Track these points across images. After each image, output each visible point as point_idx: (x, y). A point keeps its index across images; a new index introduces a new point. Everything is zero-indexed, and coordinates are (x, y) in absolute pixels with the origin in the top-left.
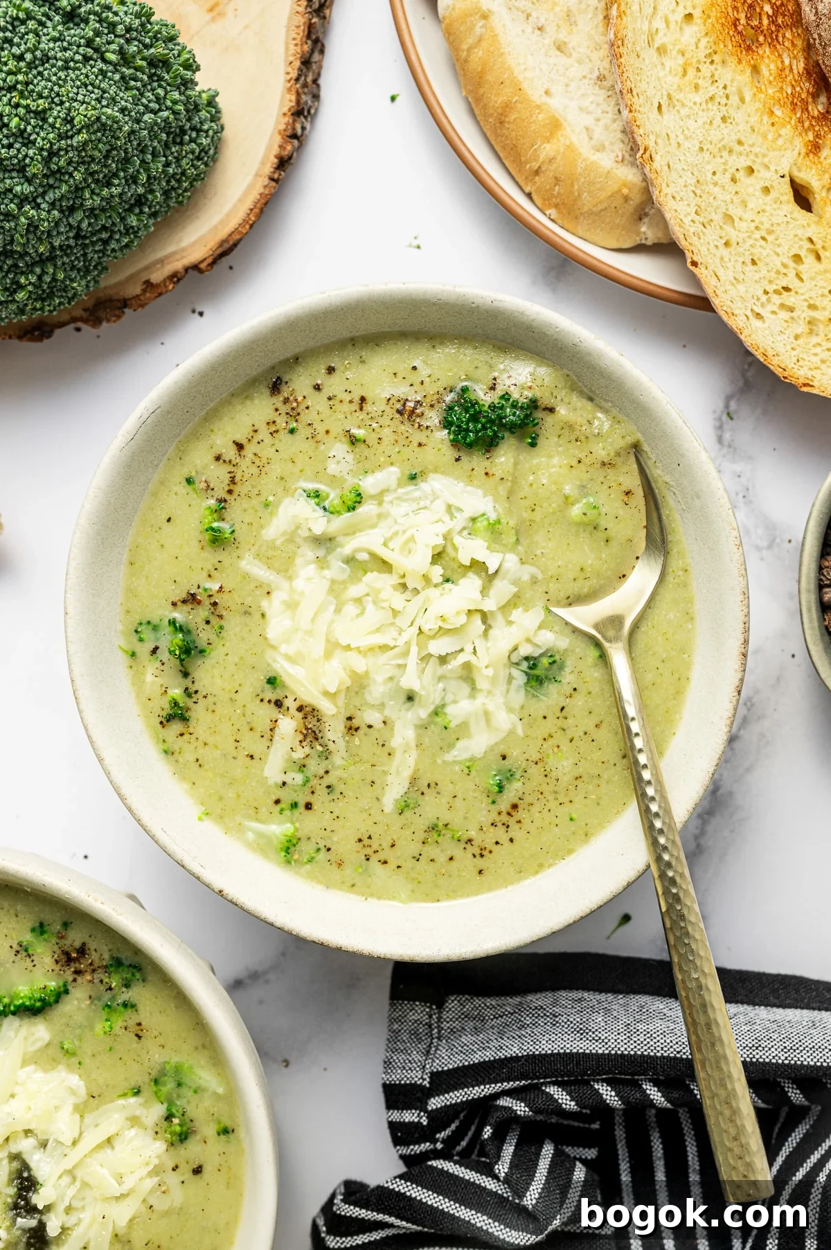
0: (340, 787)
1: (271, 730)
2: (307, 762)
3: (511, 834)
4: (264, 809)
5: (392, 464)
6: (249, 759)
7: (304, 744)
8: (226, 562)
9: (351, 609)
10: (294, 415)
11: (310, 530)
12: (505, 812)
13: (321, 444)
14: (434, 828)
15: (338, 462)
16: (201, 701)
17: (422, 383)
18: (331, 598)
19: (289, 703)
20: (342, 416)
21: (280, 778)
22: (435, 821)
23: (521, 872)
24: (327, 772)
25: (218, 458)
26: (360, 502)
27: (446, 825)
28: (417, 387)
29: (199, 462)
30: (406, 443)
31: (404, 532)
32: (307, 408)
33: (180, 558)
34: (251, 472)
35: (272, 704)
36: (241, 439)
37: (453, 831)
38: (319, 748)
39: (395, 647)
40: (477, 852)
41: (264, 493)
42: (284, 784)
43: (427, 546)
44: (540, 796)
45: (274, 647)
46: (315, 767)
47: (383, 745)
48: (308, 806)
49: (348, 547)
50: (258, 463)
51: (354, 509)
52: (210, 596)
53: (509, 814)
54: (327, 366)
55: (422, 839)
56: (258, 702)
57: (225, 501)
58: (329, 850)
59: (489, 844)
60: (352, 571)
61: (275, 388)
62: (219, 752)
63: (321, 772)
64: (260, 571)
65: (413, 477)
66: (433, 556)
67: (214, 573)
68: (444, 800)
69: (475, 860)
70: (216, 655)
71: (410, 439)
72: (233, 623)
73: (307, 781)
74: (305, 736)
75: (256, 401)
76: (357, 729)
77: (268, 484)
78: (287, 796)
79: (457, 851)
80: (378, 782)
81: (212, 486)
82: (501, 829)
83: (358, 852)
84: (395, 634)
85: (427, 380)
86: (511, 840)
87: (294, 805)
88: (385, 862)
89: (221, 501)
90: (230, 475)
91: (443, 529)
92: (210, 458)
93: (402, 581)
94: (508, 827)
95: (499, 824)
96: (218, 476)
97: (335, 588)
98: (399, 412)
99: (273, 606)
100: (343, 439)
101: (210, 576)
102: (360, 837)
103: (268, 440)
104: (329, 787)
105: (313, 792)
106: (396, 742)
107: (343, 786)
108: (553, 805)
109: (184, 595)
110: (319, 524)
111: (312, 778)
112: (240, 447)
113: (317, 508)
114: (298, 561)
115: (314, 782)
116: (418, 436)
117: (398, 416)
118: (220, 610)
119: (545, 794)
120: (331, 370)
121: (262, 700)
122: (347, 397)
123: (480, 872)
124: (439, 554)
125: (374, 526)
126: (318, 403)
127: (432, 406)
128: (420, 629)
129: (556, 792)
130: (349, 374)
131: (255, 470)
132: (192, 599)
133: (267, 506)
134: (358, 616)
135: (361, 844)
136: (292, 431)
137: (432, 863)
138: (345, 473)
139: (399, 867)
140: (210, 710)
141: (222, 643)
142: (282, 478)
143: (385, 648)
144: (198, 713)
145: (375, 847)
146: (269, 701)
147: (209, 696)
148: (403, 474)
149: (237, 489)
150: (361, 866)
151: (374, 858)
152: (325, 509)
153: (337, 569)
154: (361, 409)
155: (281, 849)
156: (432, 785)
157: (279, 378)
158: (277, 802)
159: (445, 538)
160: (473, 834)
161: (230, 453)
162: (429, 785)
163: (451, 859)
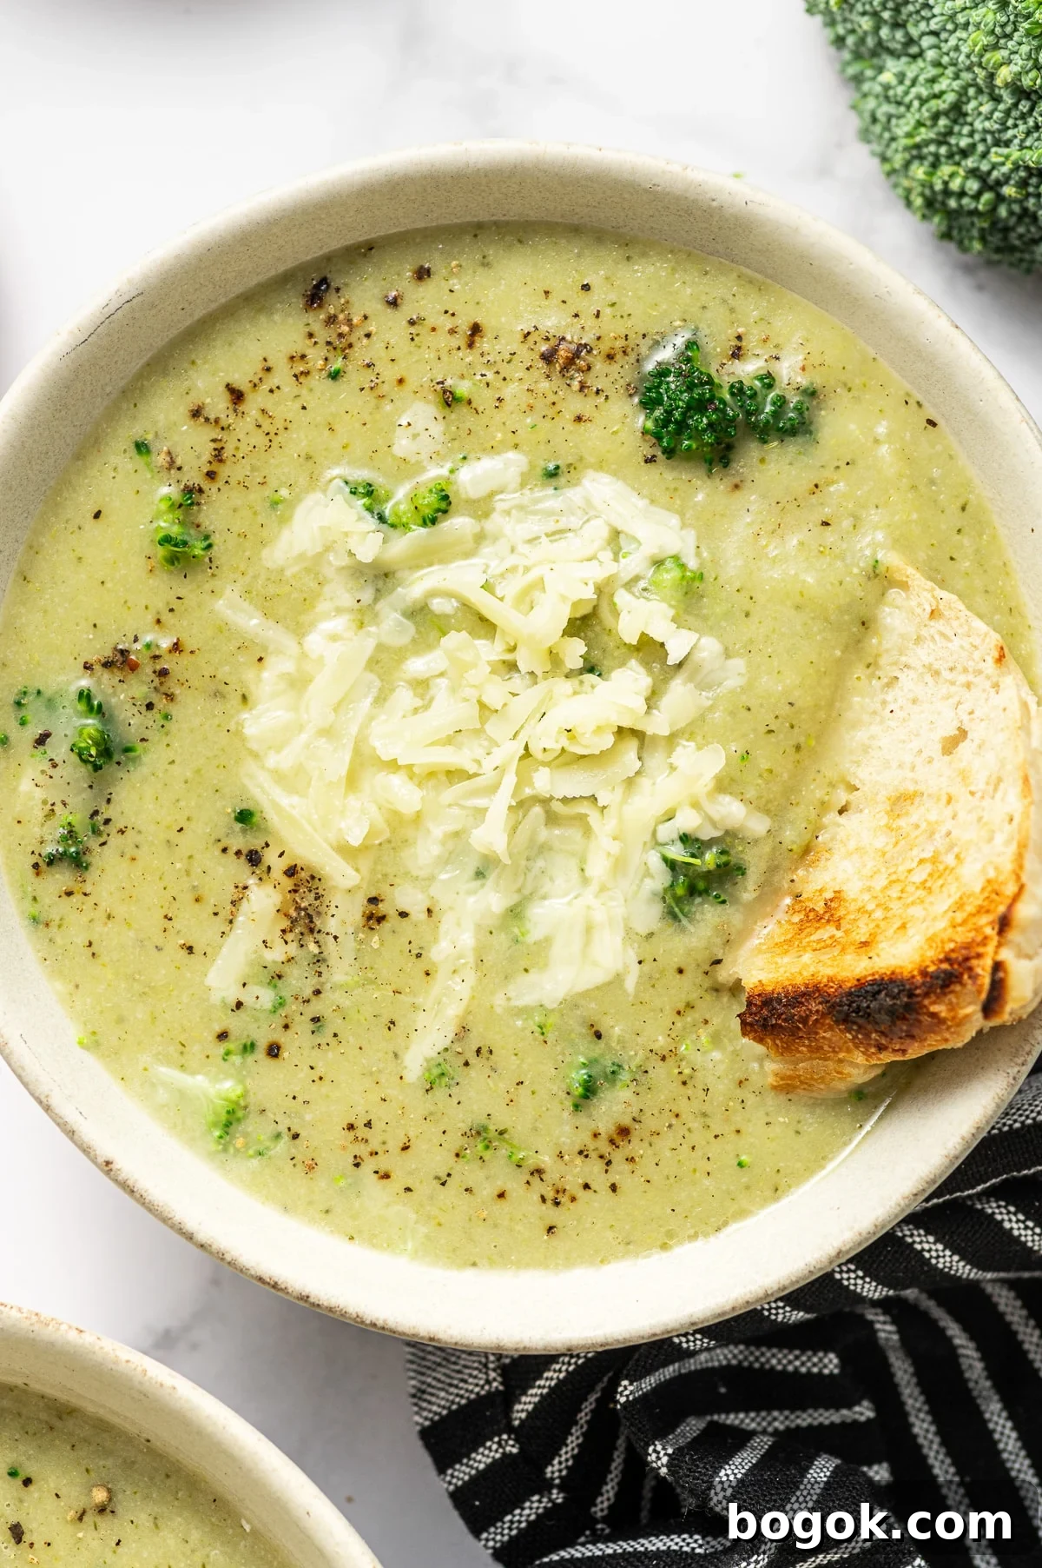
0: (333, 1023)
1: (233, 903)
2: (287, 969)
3: (614, 1177)
4: (196, 1048)
5: (516, 446)
6: (185, 952)
7: (289, 937)
8: (191, 598)
9: (404, 697)
10: (342, 346)
11: (351, 554)
12: (604, 1135)
13: (387, 401)
14: (478, 1132)
15: (415, 436)
16: (115, 840)
17: (598, 315)
18: (372, 677)
19: (270, 857)
20: (430, 355)
21: (234, 994)
22: (483, 1120)
23: (629, 1245)
24: (317, 992)
25: (196, 413)
26: (445, 512)
27: (501, 1133)
28: (587, 320)
29: (162, 417)
30: (551, 412)
31: (527, 569)
32: (368, 336)
33: (109, 585)
34: (253, 442)
35: (243, 858)
36: (241, 381)
37: (512, 1146)
38: (313, 948)
39: (476, 775)
40: (550, 1195)
41: (273, 483)
42: (239, 1005)
43: (564, 598)
44: (674, 1121)
45: (256, 756)
46: (299, 981)
47: (419, 956)
48: (274, 1051)
49: (417, 586)
50: (266, 427)
51: (434, 521)
52: (156, 657)
53: (612, 1142)
54: (416, 267)
55: (455, 1148)
56: (218, 852)
57: (201, 491)
58: (296, 1136)
59: (573, 1184)
60: (418, 632)
61: (315, 297)
62: (131, 934)
63: (308, 992)
64: (251, 622)
65: (553, 474)
66: (571, 621)
67: (166, 617)
68: (503, 1085)
69: (544, 1207)
70: (153, 758)
71: (558, 408)
72: (190, 710)
73: (281, 1004)
74: (294, 922)
75: (277, 317)
76: (381, 919)
77: (282, 466)
78: (239, 1025)
79: (514, 1183)
80: (400, 1023)
81: (179, 462)
82: (597, 1166)
83: (344, 1148)
84: (479, 752)
85: (607, 312)
86: (614, 1188)
87: (249, 1048)
88: (386, 1176)
89: (189, 491)
90: (213, 445)
91: (598, 573)
92: (183, 410)
93: (508, 657)
94: (609, 1163)
95: (593, 1155)
96: (193, 445)
97: (383, 662)
98: (548, 358)
99: (267, 681)
100: (431, 397)
101: (158, 621)
102: (352, 1120)
103: (289, 386)
104: (316, 1020)
105: (286, 1027)
106: (440, 952)
107: (340, 1021)
108: (699, 1137)
109: (108, 653)
110: (368, 544)
111: (290, 1000)
112: (237, 396)
113: (367, 515)
114: (323, 606)
115: (294, 1007)
116: (575, 404)
117: (541, 364)
118: (172, 685)
119: (683, 1116)
120: (422, 274)
121: (224, 850)
122: (448, 323)
123: (550, 1229)
124: (585, 618)
125: (468, 555)
126: (389, 328)
127: (610, 357)
128: (526, 748)
129: (705, 1115)
130: (455, 283)
131: (260, 440)
132: (121, 662)
133: (274, 504)
134: (416, 711)
135: (351, 1134)
136: (335, 376)
137: (466, 1195)
138: (424, 456)
139: (408, 1189)
140: (128, 856)
141: (166, 740)
142: (308, 458)
143: (455, 775)
144: (107, 862)
145: (374, 1144)
146: (238, 853)
147: (129, 832)
148: (532, 465)
149: (224, 471)
150: (344, 1175)
151: (369, 1165)
152: (382, 519)
153: (390, 625)
154: (471, 345)
155: (215, 1125)
156: (484, 1051)
157: (324, 281)
158: (223, 1036)
159: (599, 591)
160: (546, 1160)
161: (218, 405)
162: (478, 1051)
163: (501, 1195)
